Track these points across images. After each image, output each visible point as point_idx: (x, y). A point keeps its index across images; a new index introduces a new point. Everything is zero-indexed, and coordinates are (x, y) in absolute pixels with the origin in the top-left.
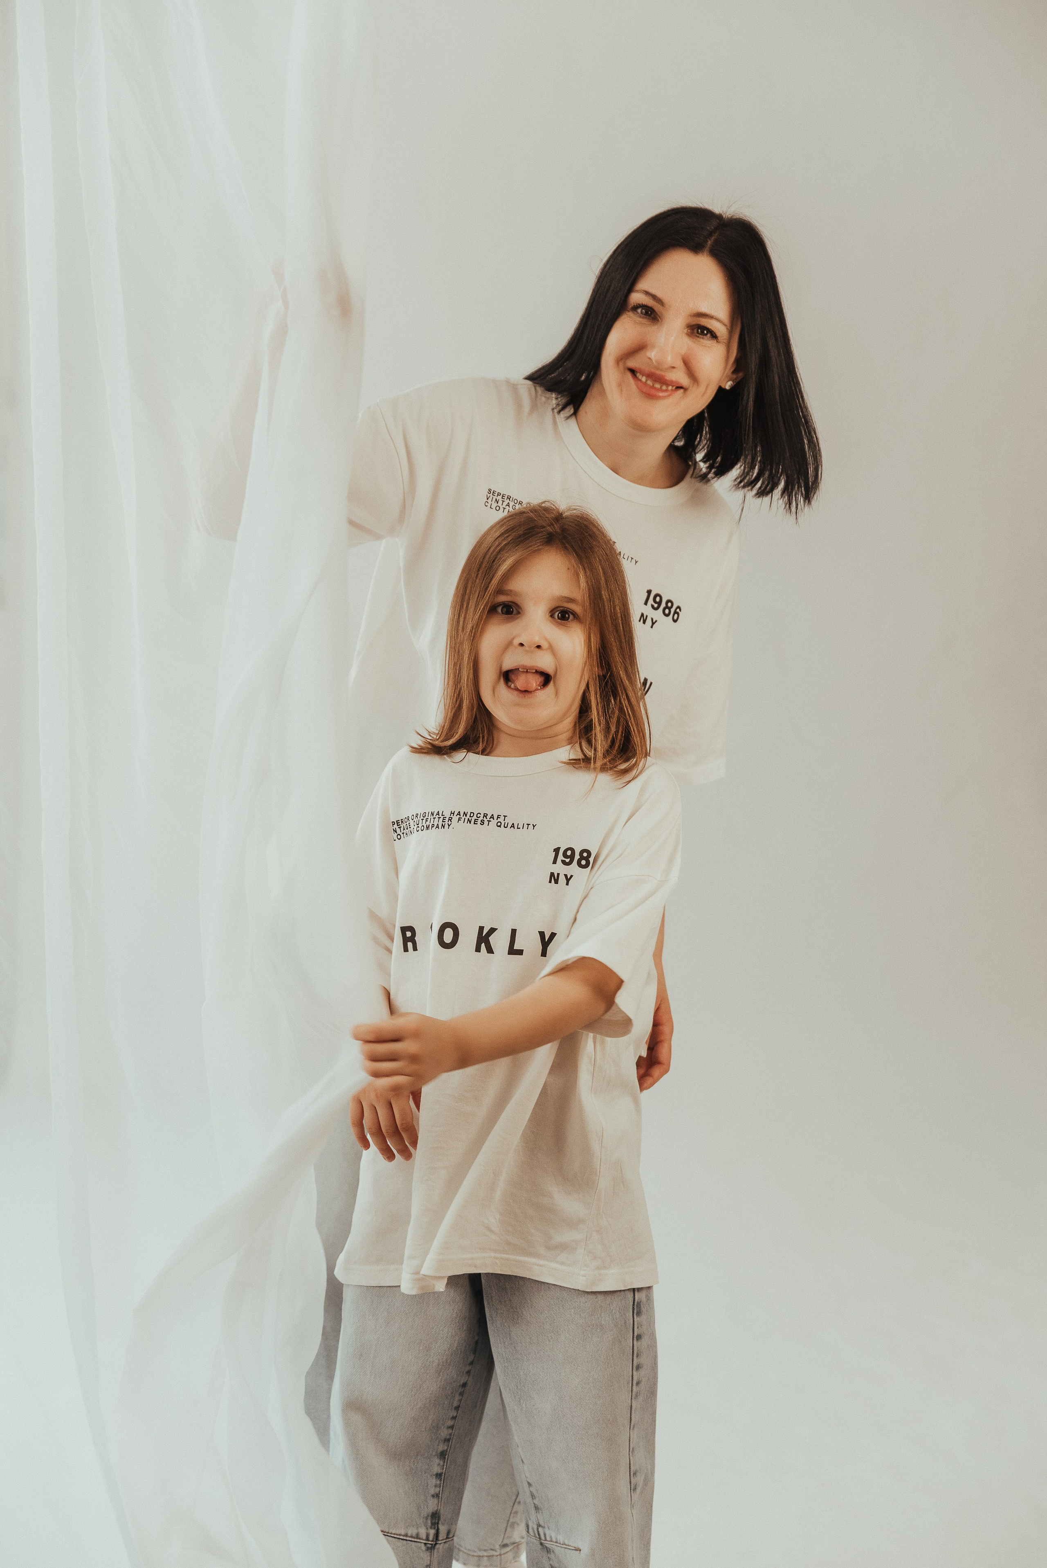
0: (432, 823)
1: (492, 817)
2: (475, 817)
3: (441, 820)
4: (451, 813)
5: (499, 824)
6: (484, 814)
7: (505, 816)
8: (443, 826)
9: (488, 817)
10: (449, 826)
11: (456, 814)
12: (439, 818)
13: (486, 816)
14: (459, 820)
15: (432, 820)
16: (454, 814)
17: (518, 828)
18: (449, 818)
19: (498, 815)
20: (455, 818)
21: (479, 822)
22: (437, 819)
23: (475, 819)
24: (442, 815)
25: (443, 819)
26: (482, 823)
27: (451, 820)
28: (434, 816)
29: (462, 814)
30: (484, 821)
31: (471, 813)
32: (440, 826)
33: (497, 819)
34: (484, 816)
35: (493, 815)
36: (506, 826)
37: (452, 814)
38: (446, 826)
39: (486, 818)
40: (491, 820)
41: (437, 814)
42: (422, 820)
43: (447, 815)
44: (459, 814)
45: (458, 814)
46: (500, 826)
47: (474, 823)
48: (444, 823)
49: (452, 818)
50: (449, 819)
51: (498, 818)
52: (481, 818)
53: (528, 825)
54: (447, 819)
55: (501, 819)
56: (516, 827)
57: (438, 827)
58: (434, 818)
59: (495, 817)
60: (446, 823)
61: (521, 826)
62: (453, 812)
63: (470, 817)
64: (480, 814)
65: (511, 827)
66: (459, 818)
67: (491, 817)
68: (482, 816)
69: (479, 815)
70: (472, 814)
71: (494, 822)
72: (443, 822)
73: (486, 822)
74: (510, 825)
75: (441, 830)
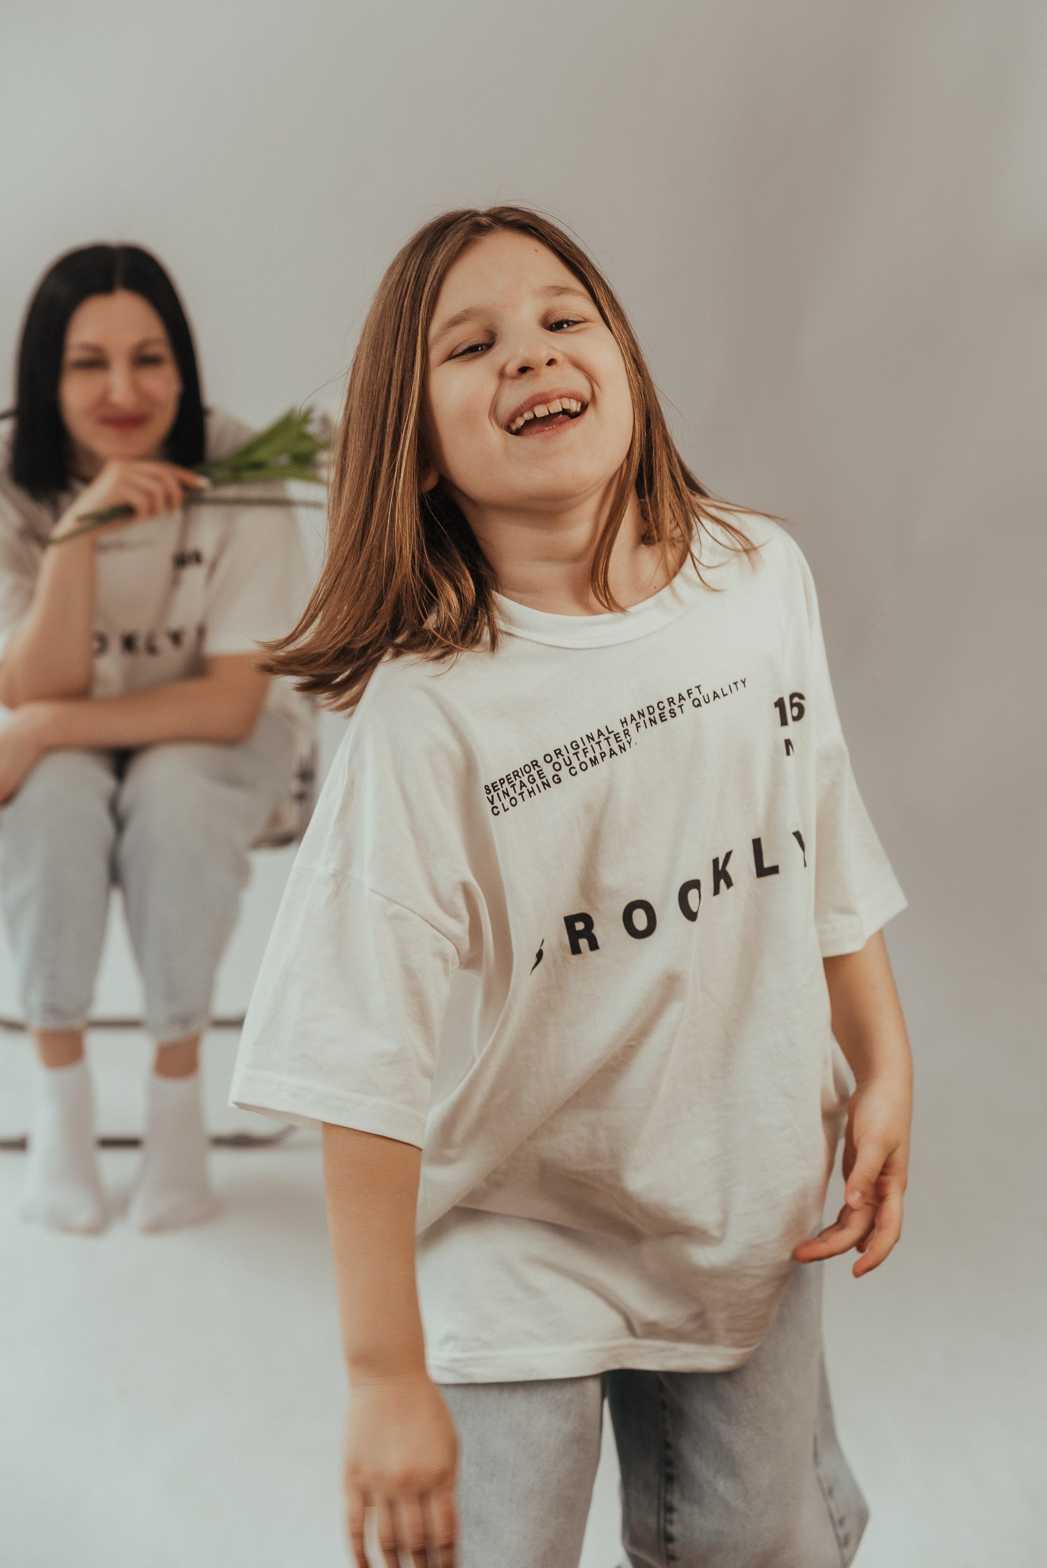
0: (598, 751)
1: (681, 698)
2: (657, 711)
3: (612, 740)
4: (622, 723)
5: (696, 703)
6: (668, 699)
7: (698, 687)
8: (622, 748)
9: (676, 700)
10: (629, 743)
11: (629, 720)
12: (607, 739)
13: (672, 702)
14: (637, 727)
15: (596, 747)
16: (626, 721)
17: (724, 695)
18: (624, 731)
19: (688, 691)
20: (632, 727)
21: (667, 715)
22: (604, 744)
23: (660, 715)
24: (609, 733)
25: (616, 738)
26: (673, 714)
27: (628, 734)
28: (597, 740)
29: (636, 716)
30: (673, 710)
31: (648, 708)
32: (617, 750)
33: (690, 697)
34: (670, 703)
35: (680, 695)
36: (707, 700)
37: (625, 724)
38: (627, 745)
39: (675, 704)
40: (682, 701)
41: (599, 736)
42: (576, 754)
43: (619, 729)
44: (633, 718)
45: (632, 720)
46: (699, 705)
47: (662, 721)
48: (621, 744)
49: (627, 730)
50: (625, 734)
51: (689, 694)
52: (668, 708)
53: (735, 683)
54: (622, 735)
55: (695, 694)
56: (720, 694)
57: (612, 753)
58: (598, 743)
59: (685, 695)
60: (624, 741)
61: (727, 690)
62: (623, 720)
63: (650, 714)
64: (662, 702)
65: (715, 697)
66: (637, 724)
67: (680, 700)
68: (666, 703)
69: (661, 706)
70: (651, 709)
71: (687, 704)
72: (617, 742)
73: (677, 711)
74: (711, 697)
75: (621, 757)
